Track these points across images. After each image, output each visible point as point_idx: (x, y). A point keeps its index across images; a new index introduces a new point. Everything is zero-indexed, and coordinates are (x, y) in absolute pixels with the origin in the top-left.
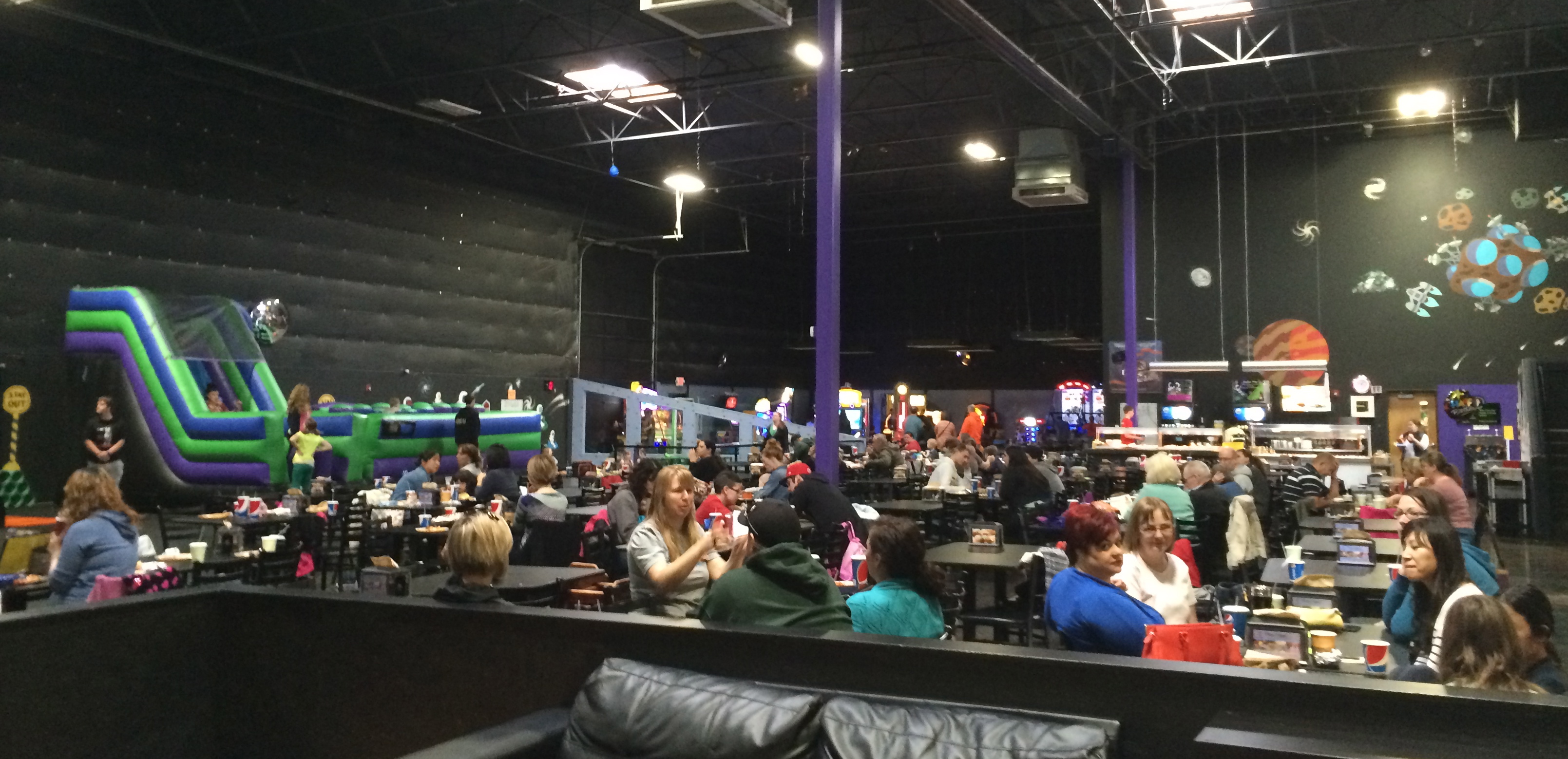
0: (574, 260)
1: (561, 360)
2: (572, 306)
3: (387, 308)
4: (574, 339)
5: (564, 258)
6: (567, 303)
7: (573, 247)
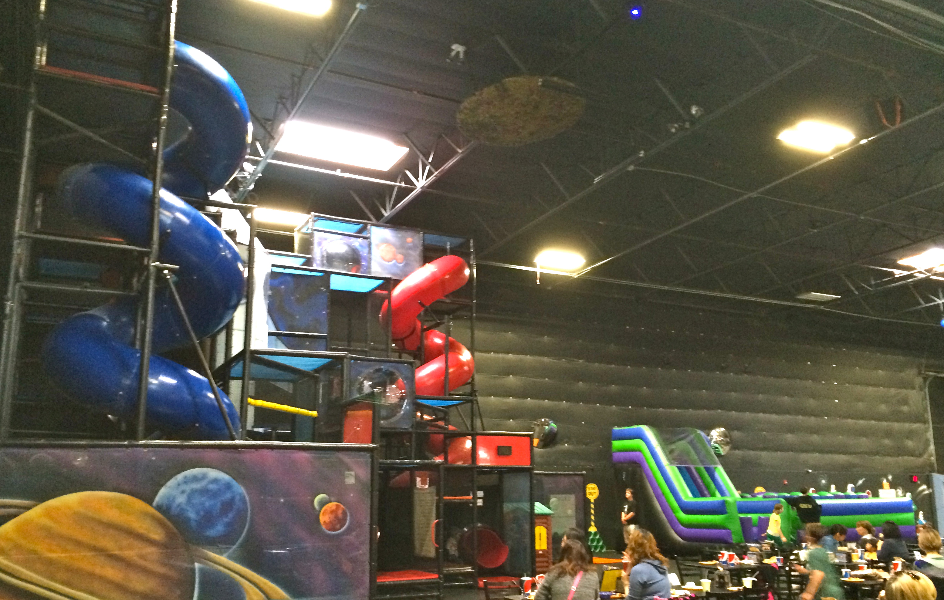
0: (921, 389)
1: (921, 460)
2: (925, 422)
3: (791, 429)
4: (929, 445)
5: (913, 388)
6: (919, 419)
7: (919, 380)
